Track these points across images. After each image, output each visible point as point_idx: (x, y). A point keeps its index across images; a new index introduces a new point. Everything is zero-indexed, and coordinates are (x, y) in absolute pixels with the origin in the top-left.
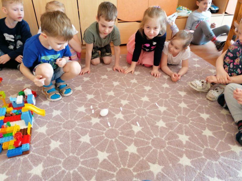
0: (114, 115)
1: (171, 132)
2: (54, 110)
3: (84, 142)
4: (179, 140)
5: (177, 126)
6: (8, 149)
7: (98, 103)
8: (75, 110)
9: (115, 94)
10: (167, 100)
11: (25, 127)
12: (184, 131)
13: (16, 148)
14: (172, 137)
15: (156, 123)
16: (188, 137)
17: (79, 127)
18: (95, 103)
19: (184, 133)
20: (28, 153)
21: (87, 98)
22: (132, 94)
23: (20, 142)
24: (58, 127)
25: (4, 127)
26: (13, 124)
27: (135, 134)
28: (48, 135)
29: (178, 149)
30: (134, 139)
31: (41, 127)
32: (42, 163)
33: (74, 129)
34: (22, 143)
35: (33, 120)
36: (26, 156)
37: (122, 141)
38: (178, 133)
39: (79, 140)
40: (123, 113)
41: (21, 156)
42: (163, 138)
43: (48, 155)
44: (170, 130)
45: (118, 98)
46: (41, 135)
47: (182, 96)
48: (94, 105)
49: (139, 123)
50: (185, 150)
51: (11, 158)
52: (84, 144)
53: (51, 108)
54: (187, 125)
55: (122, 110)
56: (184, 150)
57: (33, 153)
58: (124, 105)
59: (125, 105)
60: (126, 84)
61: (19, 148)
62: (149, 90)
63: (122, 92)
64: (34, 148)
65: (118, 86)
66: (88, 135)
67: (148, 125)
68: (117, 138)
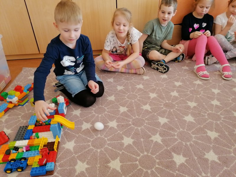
2: (84, 122)
6: (33, 167)
7: (132, 118)
8: (106, 125)
9: (151, 109)
10: (218, 122)
11: (53, 140)
13: (40, 166)
17: (109, 147)
20: (53, 174)
21: (120, 111)
23: (45, 160)
24: (86, 145)
30: (175, 174)
31: (69, 141)
33: (103, 149)
34: (47, 162)
35: (62, 133)
39: (108, 164)
40: (161, 135)
44: (225, 168)
45: (155, 114)
46: (68, 152)
48: (127, 121)
52: (113, 171)
53: (81, 119)
57: (57, 175)
58: (162, 123)
60: (164, 96)
61: (43, 166)
62: (195, 107)
63: (160, 107)
64: (59, 169)
65: (154, 99)
66: (118, 160)
67: (194, 156)
68: (154, 170)
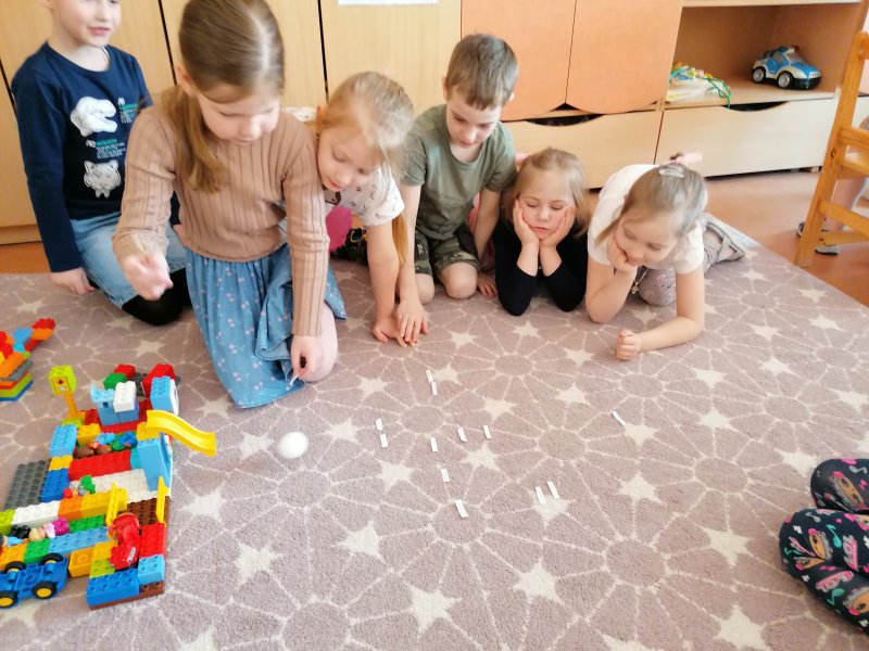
0: (464, 456)
1: (678, 519)
2: (247, 436)
3: (357, 554)
4: (711, 550)
5: (700, 498)
6: (91, 577)
7: (403, 409)
8: (320, 434)
9: (459, 377)
10: (654, 399)
11: (147, 496)
12: (728, 516)
13: (117, 571)
14: (685, 539)
15: (619, 486)
16: (745, 540)
17: (339, 497)
18: (393, 410)
19: (729, 526)
20: (162, 592)
21: (361, 392)
22: (521, 378)
23: (133, 551)
24: (262, 498)
25: (71, 497)
26: (103, 483)
27: (546, 524)
28: (229, 524)
29: (711, 585)
30: (541, 545)
31: (201, 495)
32: (212, 630)
33: (318, 505)
34: (138, 556)
35: (173, 471)
36: (153, 602)
37: (499, 553)
38: (705, 522)
39: (340, 544)
40: (494, 448)
41: (135, 603)
42: (651, 545)
43: (231, 600)
44: (676, 515)
45: (474, 391)
46: (202, 524)
47: (707, 388)
48: (386, 418)
49: (556, 484)
50: (739, 588)
51: (101, 610)
52: (359, 560)
53: (233, 426)
54: (739, 495)
55: (489, 436)
56: (733, 589)
57: (178, 592)
58: (495, 417)
59: (499, 418)
60: (497, 340)
61: (128, 571)
62: (586, 364)
63: (486, 372)
64: (180, 574)
65: (468, 348)
66: (370, 528)
67: (591, 493)
68: (480, 542)
